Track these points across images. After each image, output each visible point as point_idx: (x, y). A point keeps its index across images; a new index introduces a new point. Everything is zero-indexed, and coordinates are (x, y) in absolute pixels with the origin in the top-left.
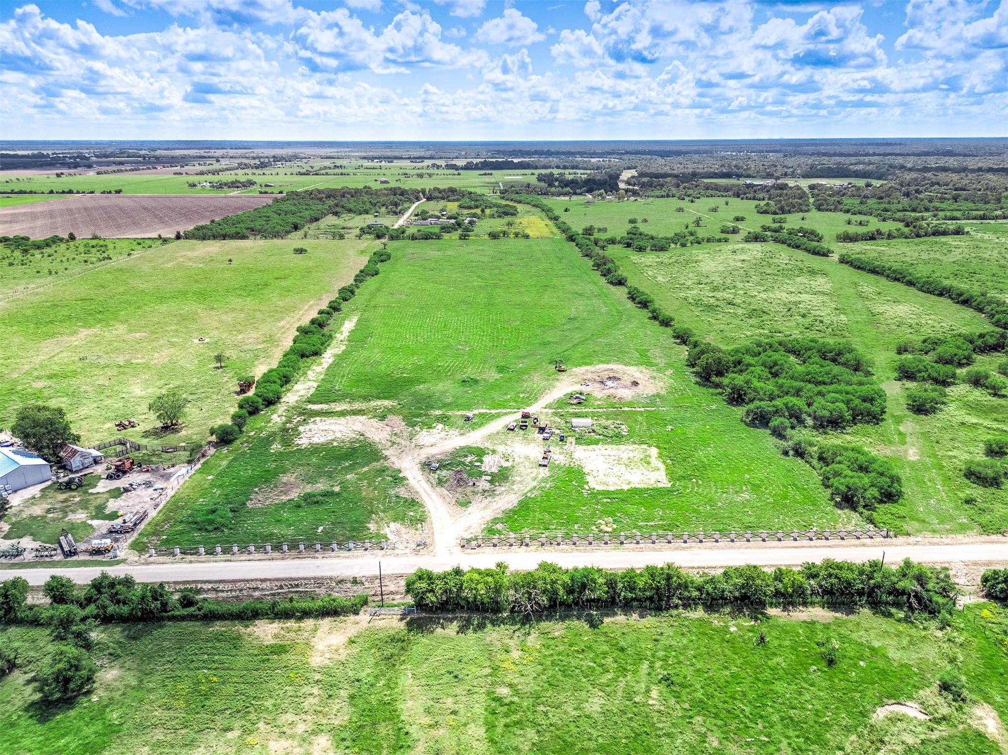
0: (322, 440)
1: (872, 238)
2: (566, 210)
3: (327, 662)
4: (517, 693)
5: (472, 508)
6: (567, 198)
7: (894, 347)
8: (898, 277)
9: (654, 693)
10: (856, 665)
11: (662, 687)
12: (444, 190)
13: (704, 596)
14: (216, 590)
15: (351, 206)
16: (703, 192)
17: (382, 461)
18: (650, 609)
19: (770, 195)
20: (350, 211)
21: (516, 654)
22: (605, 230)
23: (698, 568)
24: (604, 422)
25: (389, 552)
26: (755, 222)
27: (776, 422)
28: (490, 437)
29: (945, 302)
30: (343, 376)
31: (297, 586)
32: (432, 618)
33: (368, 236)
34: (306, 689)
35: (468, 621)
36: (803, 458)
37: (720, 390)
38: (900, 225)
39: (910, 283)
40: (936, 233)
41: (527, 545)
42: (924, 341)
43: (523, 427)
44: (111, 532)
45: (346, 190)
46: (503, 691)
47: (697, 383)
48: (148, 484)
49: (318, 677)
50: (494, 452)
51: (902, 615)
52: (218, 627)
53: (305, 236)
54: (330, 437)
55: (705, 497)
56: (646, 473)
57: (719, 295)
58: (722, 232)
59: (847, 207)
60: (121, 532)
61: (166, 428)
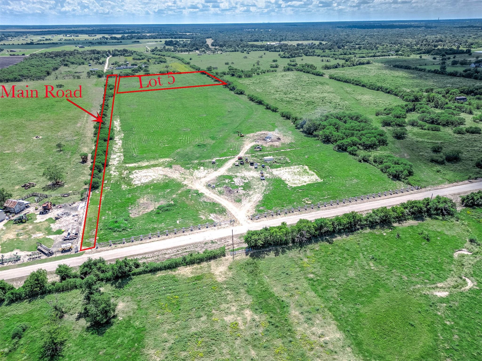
0: (147, 181)
1: (336, 67)
2: (191, 59)
3: (225, 279)
4: (317, 275)
5: (244, 202)
6: (187, 53)
7: (375, 113)
8: (357, 83)
9: (372, 265)
10: (437, 239)
11: (373, 261)
12: (121, 51)
13: (368, 223)
14: (145, 258)
15: (73, 60)
16: (251, 49)
17: (185, 187)
19: (282, 49)
21: (306, 260)
22: (216, 68)
24: (280, 157)
25: (219, 227)
26: (284, 63)
27: (350, 149)
28: (229, 170)
29: (381, 93)
30: (134, 149)
31: (185, 249)
32: (260, 252)
33: (94, 77)
34: (223, 293)
35: (277, 250)
36: (368, 162)
37: (317, 138)
38: (344, 61)
39: (363, 86)
40: (361, 64)
41: (279, 214)
42: (385, 110)
43: (242, 164)
44: (65, 240)
45: (65, 52)
46: (312, 276)
47: (305, 136)
48: (68, 214)
49: (225, 286)
50: (236, 176)
51: (441, 218)
52: (160, 274)
53: (57, 78)
54: (150, 179)
55: (340, 183)
56: (310, 177)
57: (289, 96)
58: (271, 67)
59: (318, 54)
60: (71, 239)
61: (54, 185)
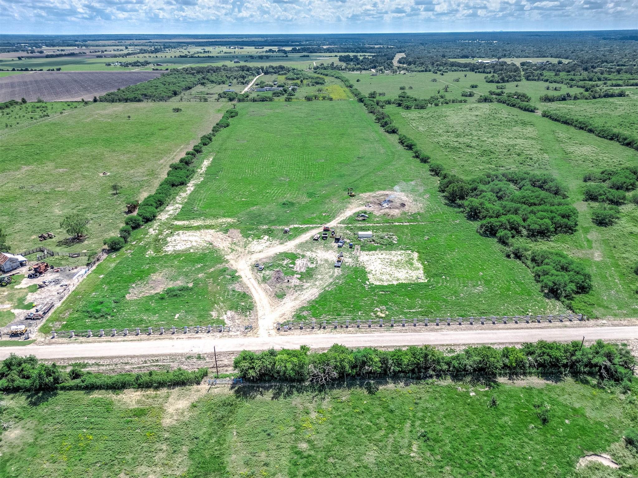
0: (183, 247)
1: (564, 99)
2: (358, 81)
3: (174, 423)
4: (313, 447)
5: (287, 299)
6: (359, 72)
7: (582, 177)
8: (583, 127)
9: (415, 448)
10: (562, 423)
11: (421, 442)
12: (276, 67)
13: (451, 369)
14: (98, 365)
15: (213, 79)
16: (449, 68)
17: (224, 264)
18: (413, 378)
19: (495, 70)
20: (212, 82)
21: (314, 415)
22: (383, 94)
23: (447, 345)
24: (381, 234)
25: (225, 334)
26: (484, 89)
27: (501, 233)
28: (301, 245)
29: (615, 144)
30: (200, 200)
31: (157, 361)
32: (254, 387)
33: (223, 99)
34: (157, 446)
35: (280, 389)
36: (520, 259)
37: (462, 209)
38: (582, 90)
39: (591, 131)
40: (607, 96)
41: (324, 328)
42: (602, 173)
43: (324, 238)
44: (27, 319)
45: (210, 67)
46: (304, 446)
47: (446, 204)
48: (57, 282)
49: (167, 435)
50: (303, 256)
51: (594, 382)
52: (96, 395)
53: (181, 99)
54: (189, 245)
55: (452, 290)
56: (410, 272)
57: (461, 140)
58: (462, 96)
59: (546, 78)
60: (34, 319)
61: (74, 239)
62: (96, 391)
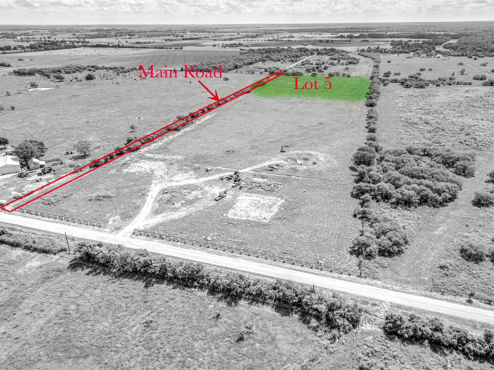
0: (134, 171)
2: (389, 62)
3: (22, 273)
4: (77, 309)
5: (160, 215)
9: (134, 329)
10: (253, 345)
11: (142, 326)
17: (147, 185)
18: (182, 285)
20: (272, 60)
22: (399, 74)
23: (231, 269)
25: (101, 229)
27: (363, 196)
28: (208, 181)
31: (50, 236)
32: (83, 264)
33: (265, 73)
35: (95, 270)
36: (363, 220)
41: (162, 239)
43: (229, 179)
46: (72, 307)
49: (12, 278)
50: (201, 189)
51: (315, 324)
53: (237, 72)
54: (138, 170)
55: (280, 231)
56: (264, 213)
58: (474, 78)
62: (4, 245)
